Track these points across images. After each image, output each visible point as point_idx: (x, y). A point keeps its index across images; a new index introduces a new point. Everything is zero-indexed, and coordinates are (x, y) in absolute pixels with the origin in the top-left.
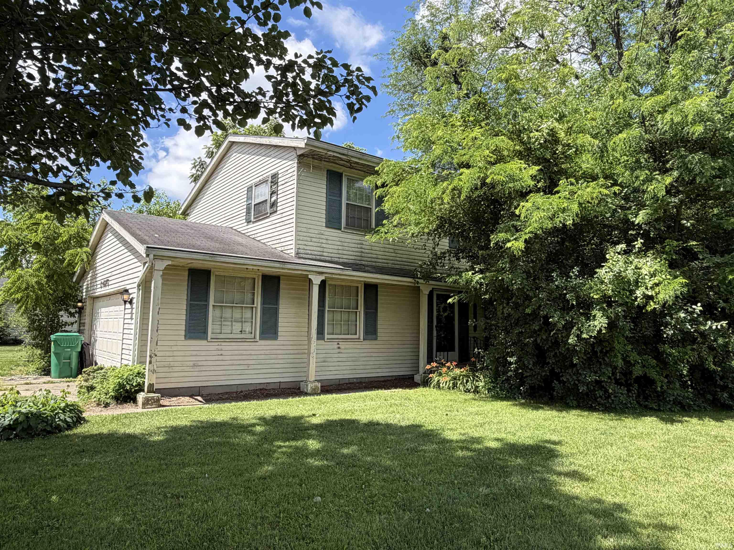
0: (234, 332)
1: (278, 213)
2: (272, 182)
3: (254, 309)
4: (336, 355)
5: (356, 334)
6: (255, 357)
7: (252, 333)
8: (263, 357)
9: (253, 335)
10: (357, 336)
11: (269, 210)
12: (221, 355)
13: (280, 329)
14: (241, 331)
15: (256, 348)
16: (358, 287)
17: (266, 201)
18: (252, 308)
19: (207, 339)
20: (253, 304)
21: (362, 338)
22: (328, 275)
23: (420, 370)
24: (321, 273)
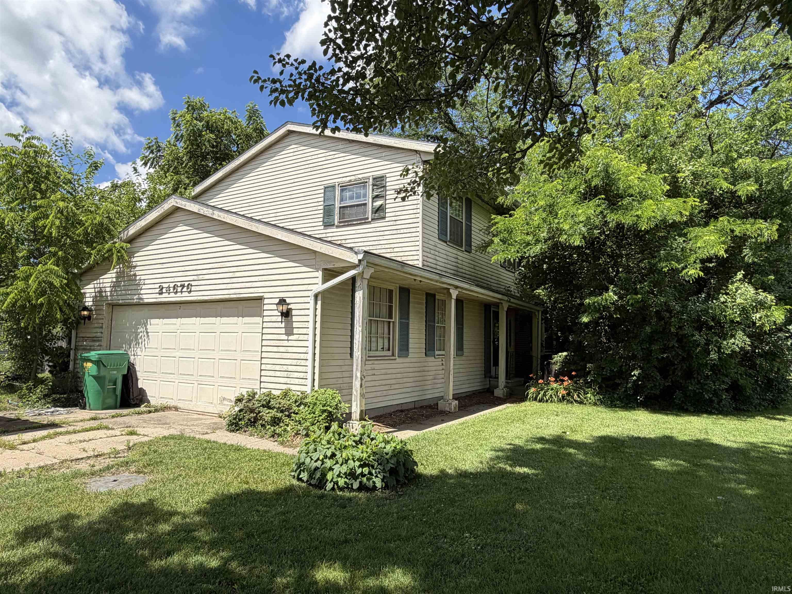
0: (379, 349)
1: (389, 219)
2: (373, 185)
3: (391, 324)
4: (441, 372)
6: (395, 376)
7: (389, 350)
8: (399, 375)
9: (391, 352)
11: (370, 215)
12: (374, 374)
13: (410, 346)
14: (383, 348)
15: (395, 366)
17: (365, 204)
18: (389, 322)
22: (460, 290)
23: (500, 384)
24: (456, 287)
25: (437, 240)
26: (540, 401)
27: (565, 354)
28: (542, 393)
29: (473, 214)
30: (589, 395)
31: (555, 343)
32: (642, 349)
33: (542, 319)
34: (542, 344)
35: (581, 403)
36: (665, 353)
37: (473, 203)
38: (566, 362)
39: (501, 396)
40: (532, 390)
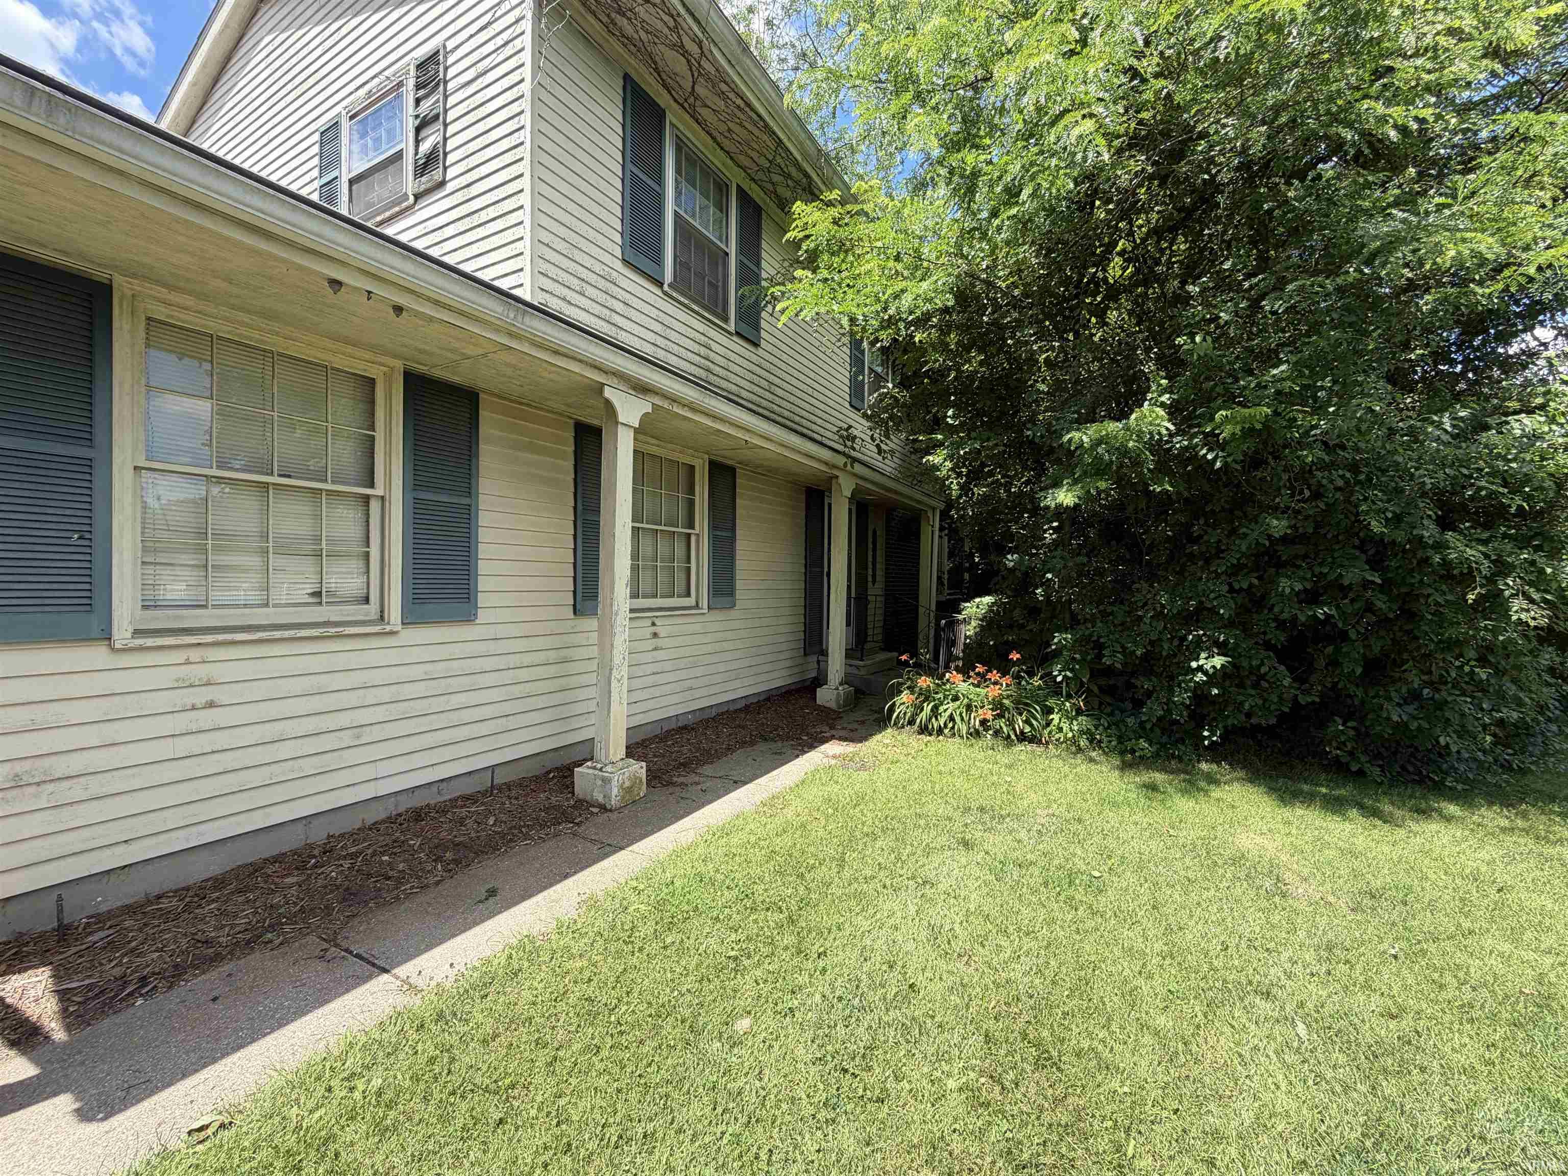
0: (274, 597)
1: (450, 187)
2: (419, 87)
3: (375, 506)
4: (649, 657)
5: (688, 594)
6: (385, 694)
7: (367, 600)
8: (420, 689)
9: (373, 609)
10: (691, 601)
11: (410, 185)
12: (211, 705)
13: (483, 584)
14: (318, 594)
15: (393, 657)
16: (692, 468)
17: (399, 156)
18: (367, 499)
19: (107, 637)
20: (372, 485)
21: (705, 603)
22: (658, 401)
23: (830, 676)
24: (642, 389)
25: (618, 265)
26: (924, 730)
27: (988, 600)
28: (928, 708)
29: (764, 245)
30: (1055, 717)
31: (966, 576)
32: (1232, 590)
33: (941, 529)
34: (939, 578)
35: (1033, 739)
36: (1320, 604)
37: (764, 216)
38: (989, 623)
39: (833, 705)
40: (905, 698)
